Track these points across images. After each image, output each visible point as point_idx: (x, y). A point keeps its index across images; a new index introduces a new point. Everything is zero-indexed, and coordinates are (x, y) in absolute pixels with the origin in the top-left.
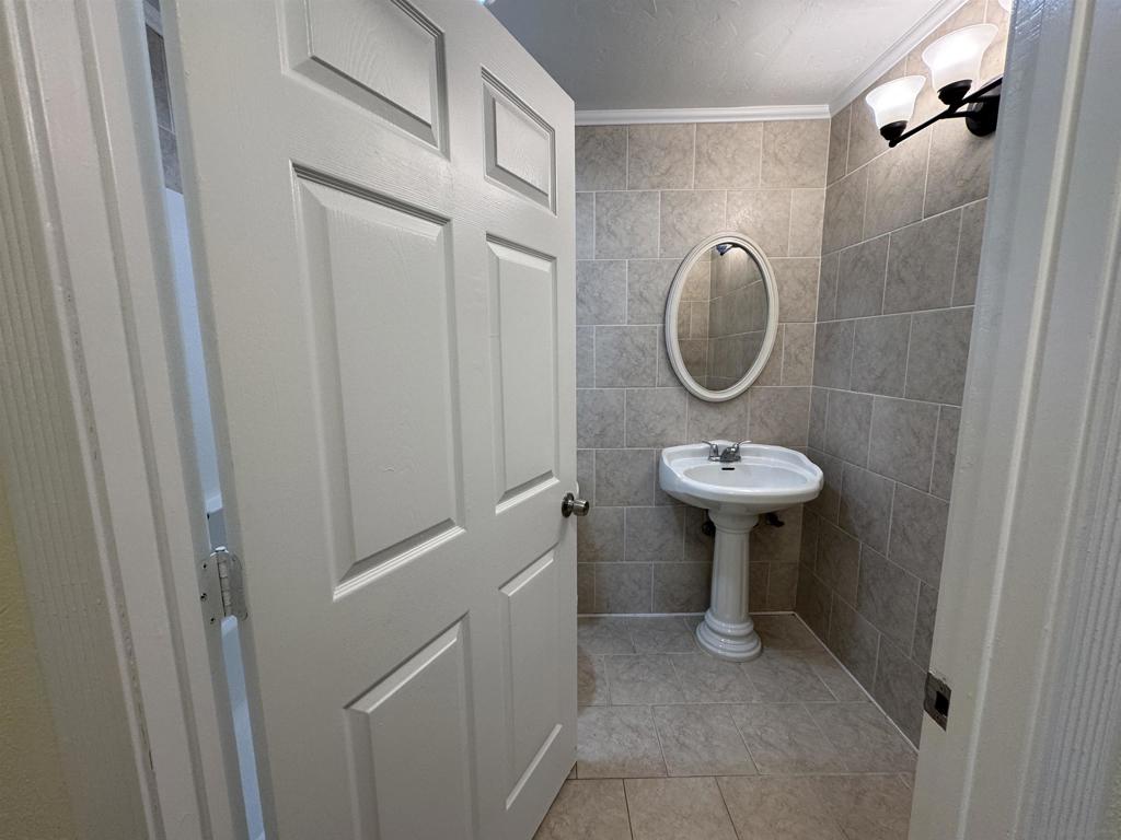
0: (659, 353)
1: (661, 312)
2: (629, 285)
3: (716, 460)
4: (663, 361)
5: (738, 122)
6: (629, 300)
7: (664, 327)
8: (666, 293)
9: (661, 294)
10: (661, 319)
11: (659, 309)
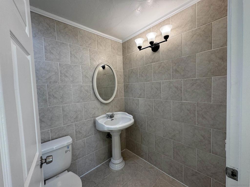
0: (92, 92)
1: (92, 80)
2: (82, 73)
3: (109, 118)
4: (93, 94)
5: (106, 38)
6: (82, 77)
7: (93, 84)
8: (92, 76)
9: (91, 76)
10: (91, 82)
11: (91, 80)
